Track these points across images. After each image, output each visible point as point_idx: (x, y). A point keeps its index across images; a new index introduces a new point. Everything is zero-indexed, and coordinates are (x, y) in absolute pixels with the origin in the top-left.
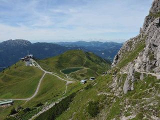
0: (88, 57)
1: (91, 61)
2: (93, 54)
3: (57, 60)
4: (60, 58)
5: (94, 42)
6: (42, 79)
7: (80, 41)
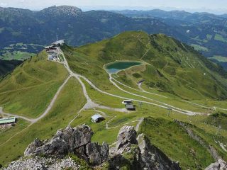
0: (154, 44)
1: (156, 51)
2: (165, 37)
3: (103, 47)
4: (109, 44)
5: (177, 13)
6: (62, 86)
7: (155, 10)
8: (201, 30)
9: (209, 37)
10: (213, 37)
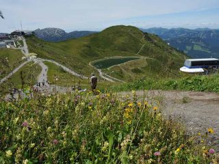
8: (180, 42)
9: (189, 48)
10: (193, 48)
